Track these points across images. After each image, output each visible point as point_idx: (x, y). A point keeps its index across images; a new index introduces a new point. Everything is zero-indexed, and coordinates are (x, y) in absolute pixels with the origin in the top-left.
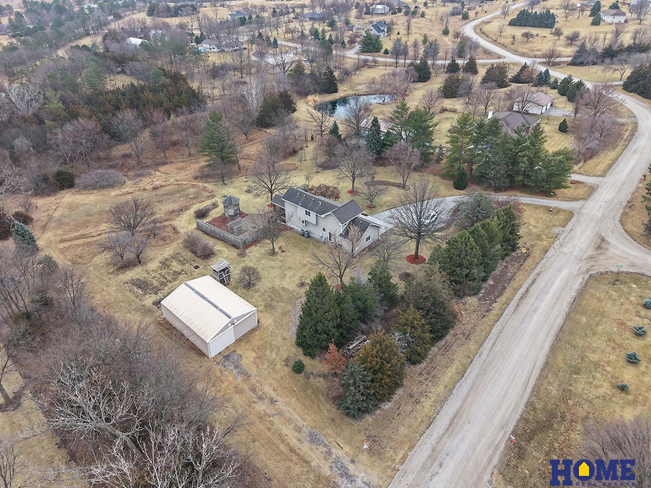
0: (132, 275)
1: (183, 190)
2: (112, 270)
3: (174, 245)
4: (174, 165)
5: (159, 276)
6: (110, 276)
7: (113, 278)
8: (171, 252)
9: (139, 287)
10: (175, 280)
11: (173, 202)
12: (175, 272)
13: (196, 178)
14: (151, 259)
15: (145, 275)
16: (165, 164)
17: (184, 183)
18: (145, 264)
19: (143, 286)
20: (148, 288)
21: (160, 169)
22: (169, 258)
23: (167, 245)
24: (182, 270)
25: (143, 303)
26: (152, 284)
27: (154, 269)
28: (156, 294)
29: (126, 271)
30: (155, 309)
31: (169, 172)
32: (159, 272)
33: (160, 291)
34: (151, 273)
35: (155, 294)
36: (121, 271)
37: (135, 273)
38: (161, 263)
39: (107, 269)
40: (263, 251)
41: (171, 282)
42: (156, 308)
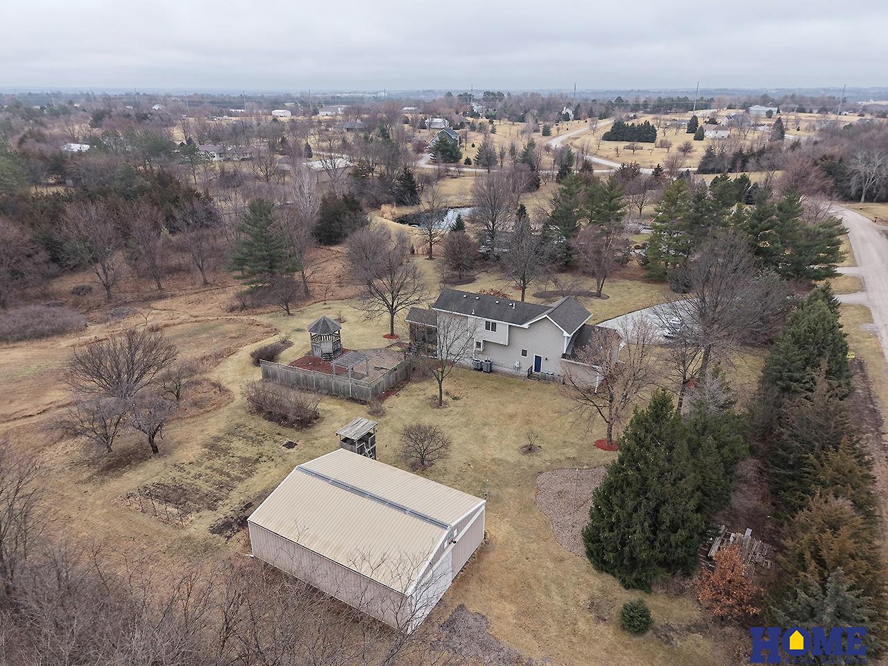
0: (140, 478)
1: (212, 328)
2: (85, 476)
3: (225, 412)
4: (182, 299)
5: (208, 471)
6: (84, 488)
7: (94, 491)
8: (222, 425)
9: (167, 500)
10: (249, 474)
11: (197, 346)
12: (245, 461)
13: (232, 310)
14: (179, 443)
15: (175, 474)
16: (161, 298)
17: (210, 318)
18: (168, 452)
19: (174, 496)
20: (187, 499)
21: (152, 305)
22: (221, 435)
23: (209, 415)
24: (261, 455)
25: (185, 533)
26: (197, 489)
27: (193, 459)
28: (212, 508)
29: (124, 472)
30: (219, 541)
31: (174, 308)
32: (208, 463)
33: (221, 502)
34: (188, 468)
35: (210, 508)
36: (111, 474)
37: (150, 473)
38: (205, 446)
39: (74, 474)
40: (417, 403)
41: (240, 480)
42: (223, 540)
